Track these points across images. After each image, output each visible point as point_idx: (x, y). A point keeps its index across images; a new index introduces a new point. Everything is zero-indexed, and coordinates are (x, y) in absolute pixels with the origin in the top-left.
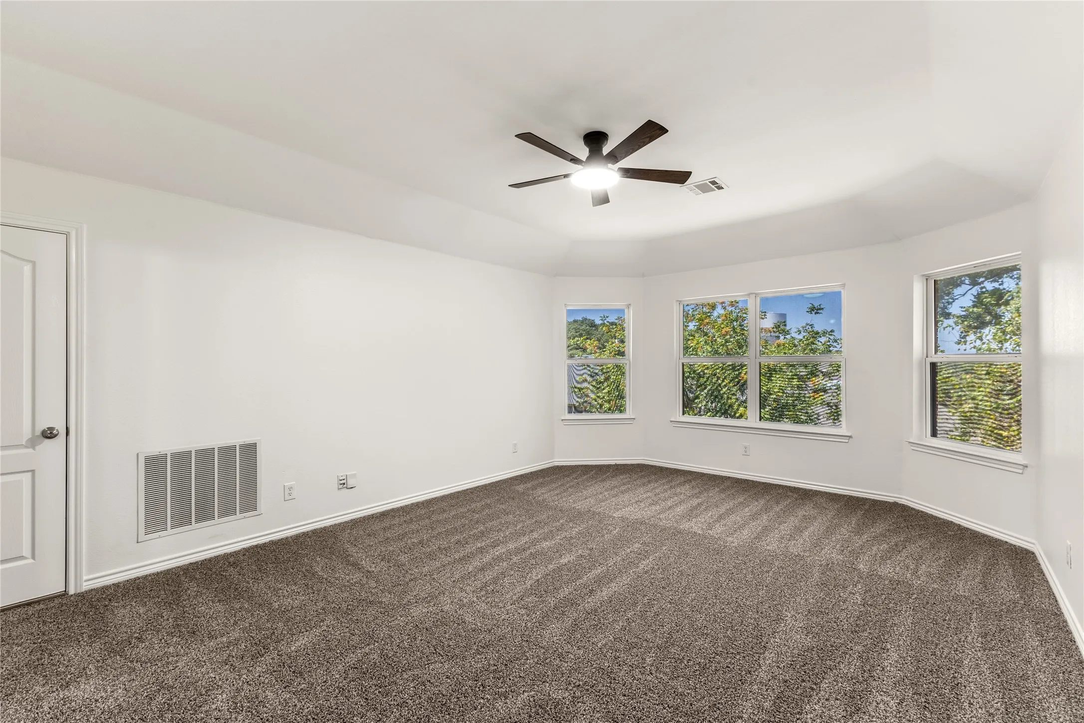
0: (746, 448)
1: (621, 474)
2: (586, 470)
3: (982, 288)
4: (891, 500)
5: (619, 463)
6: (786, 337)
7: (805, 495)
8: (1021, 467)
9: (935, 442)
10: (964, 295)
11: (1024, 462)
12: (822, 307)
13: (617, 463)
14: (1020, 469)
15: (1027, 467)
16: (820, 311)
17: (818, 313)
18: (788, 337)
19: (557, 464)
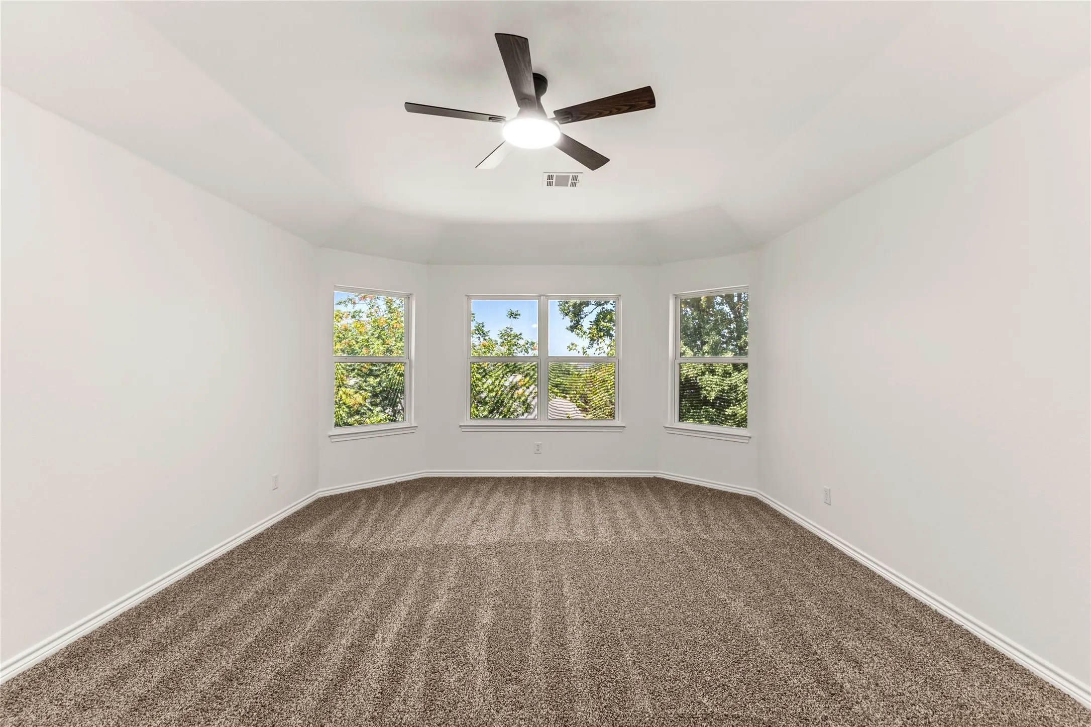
0: (538, 446)
1: (419, 492)
2: (371, 495)
3: (603, 308)
4: (652, 476)
5: (400, 481)
6: (485, 338)
7: (599, 483)
8: (748, 438)
9: (683, 425)
10: (591, 312)
11: (749, 435)
12: (519, 313)
13: (398, 481)
14: (747, 440)
15: (751, 438)
16: (517, 317)
17: (515, 318)
18: (487, 338)
19: (321, 495)
